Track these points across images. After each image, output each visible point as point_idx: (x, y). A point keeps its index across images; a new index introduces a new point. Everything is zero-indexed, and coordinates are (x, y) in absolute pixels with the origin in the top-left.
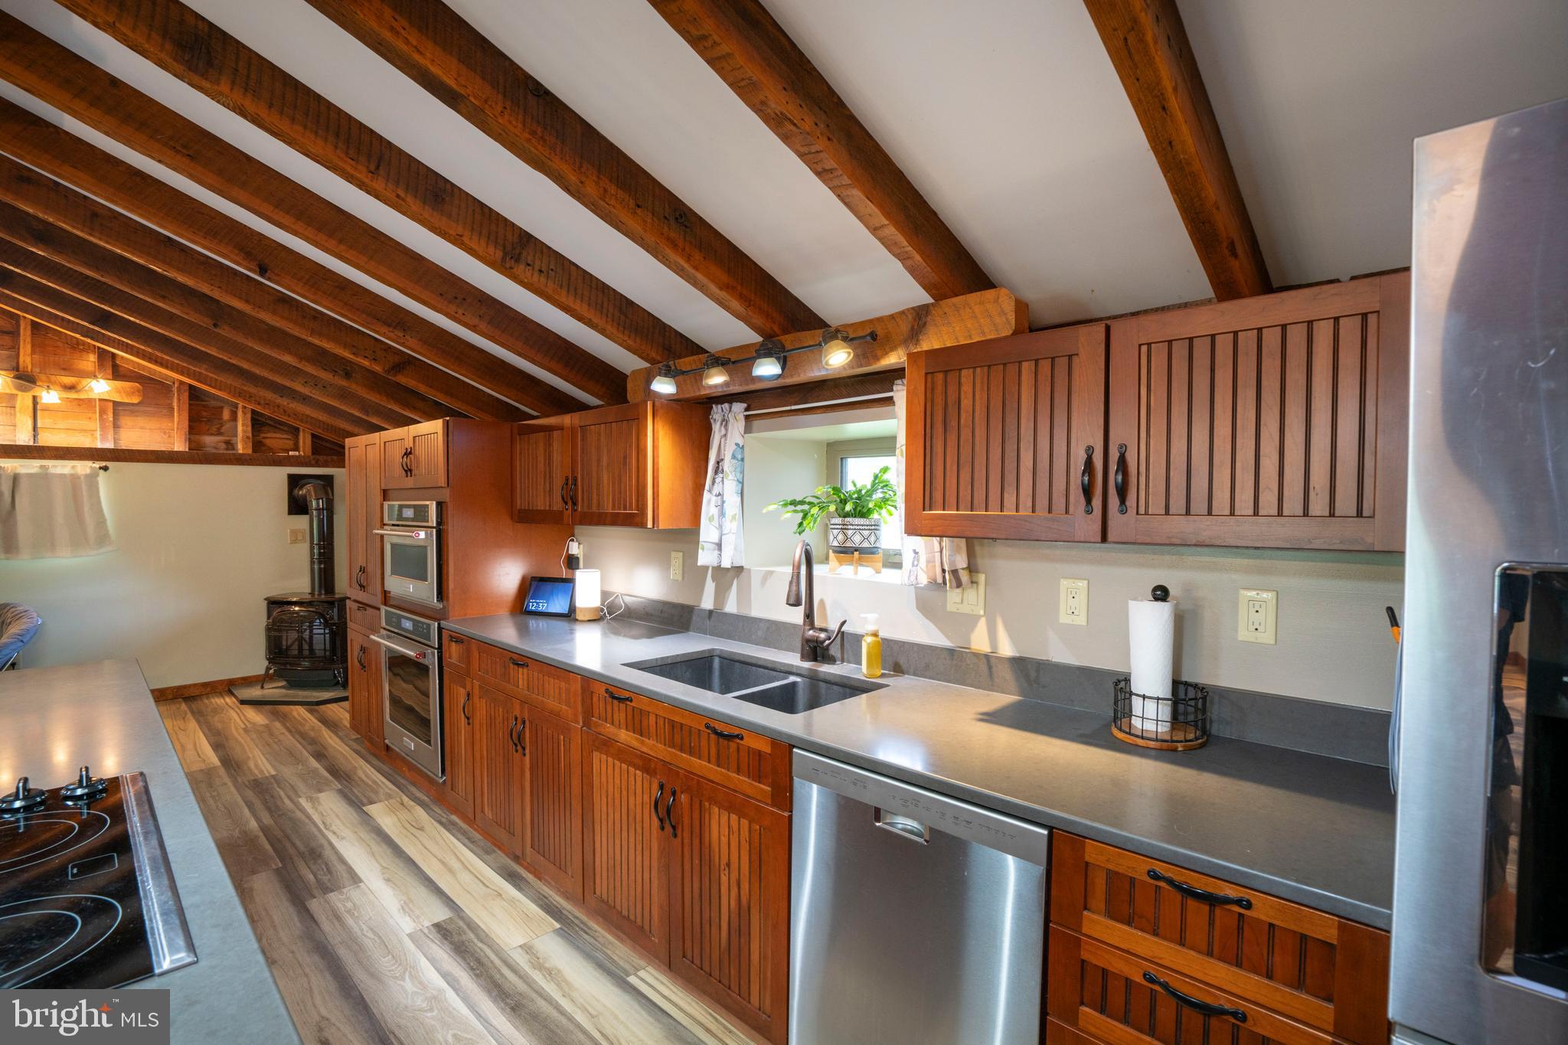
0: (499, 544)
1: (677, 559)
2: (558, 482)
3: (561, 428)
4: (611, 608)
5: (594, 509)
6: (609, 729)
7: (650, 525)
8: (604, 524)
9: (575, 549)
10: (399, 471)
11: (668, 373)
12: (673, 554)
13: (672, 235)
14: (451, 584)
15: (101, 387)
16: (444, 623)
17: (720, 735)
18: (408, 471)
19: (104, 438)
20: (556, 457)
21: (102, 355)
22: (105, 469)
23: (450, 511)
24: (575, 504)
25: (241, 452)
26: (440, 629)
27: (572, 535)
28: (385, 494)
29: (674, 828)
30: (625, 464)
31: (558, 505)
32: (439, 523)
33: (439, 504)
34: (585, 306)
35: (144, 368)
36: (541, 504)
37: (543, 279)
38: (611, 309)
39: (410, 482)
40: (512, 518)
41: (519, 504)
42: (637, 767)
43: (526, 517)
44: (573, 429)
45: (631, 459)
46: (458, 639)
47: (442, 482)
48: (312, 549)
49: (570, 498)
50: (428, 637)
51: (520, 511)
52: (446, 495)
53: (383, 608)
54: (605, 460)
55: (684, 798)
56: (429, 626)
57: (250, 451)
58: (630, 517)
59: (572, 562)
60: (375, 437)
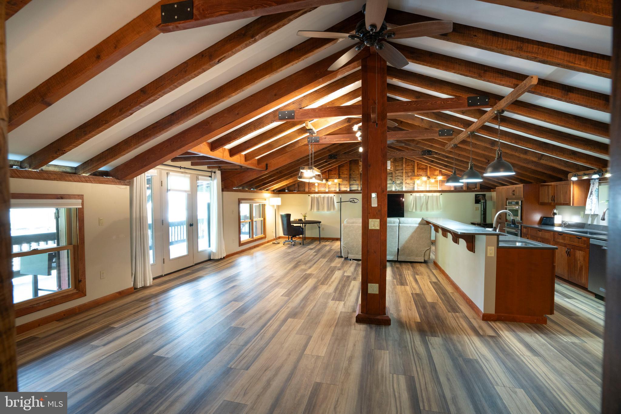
0: (535, 210)
1: (582, 213)
2: (550, 197)
3: (551, 185)
4: (565, 224)
5: (559, 202)
6: (558, 240)
7: (572, 205)
8: (561, 205)
9: (555, 211)
10: (511, 194)
11: (575, 176)
12: (581, 212)
13: (572, 157)
14: (524, 217)
15: (440, 178)
16: (522, 225)
17: (579, 238)
18: (514, 194)
19: (440, 188)
20: (550, 191)
21: (440, 171)
22: (441, 194)
23: (524, 202)
24: (554, 201)
25: (464, 189)
26: (521, 226)
27: (555, 208)
28: (507, 199)
29: (570, 255)
30: (566, 193)
31: (550, 201)
32: (521, 205)
33: (521, 201)
34: (556, 164)
35: (447, 173)
36: (546, 201)
37: (546, 161)
38: (562, 164)
39: (514, 197)
40: (539, 204)
41: (540, 201)
42: (563, 246)
43: (543, 204)
44: (554, 186)
45: (567, 192)
46: (526, 227)
47: (522, 197)
48: (481, 212)
49: (553, 199)
50: (518, 228)
51: (541, 203)
52: (523, 199)
53: (506, 223)
54: (562, 192)
55: (572, 250)
56: (518, 225)
57: (466, 189)
58: (567, 203)
59: (555, 214)
60: (505, 187)
